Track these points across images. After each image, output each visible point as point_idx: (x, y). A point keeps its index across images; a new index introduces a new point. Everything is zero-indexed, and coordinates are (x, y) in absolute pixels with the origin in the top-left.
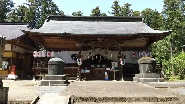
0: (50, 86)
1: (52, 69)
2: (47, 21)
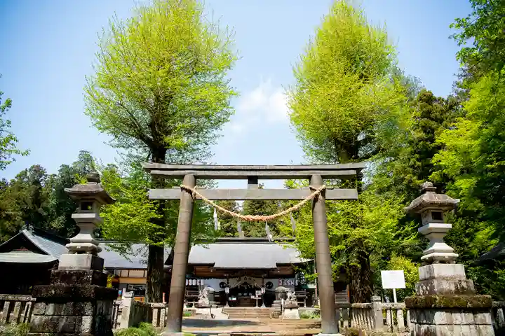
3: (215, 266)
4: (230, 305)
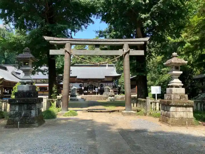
3: (77, 78)
4: (85, 94)
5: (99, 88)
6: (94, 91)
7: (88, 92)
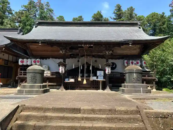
0: (25, 94)
1: (30, 77)
2: (35, 27)
4: (66, 88)
5: (108, 70)
6: (95, 78)
7: (76, 80)
